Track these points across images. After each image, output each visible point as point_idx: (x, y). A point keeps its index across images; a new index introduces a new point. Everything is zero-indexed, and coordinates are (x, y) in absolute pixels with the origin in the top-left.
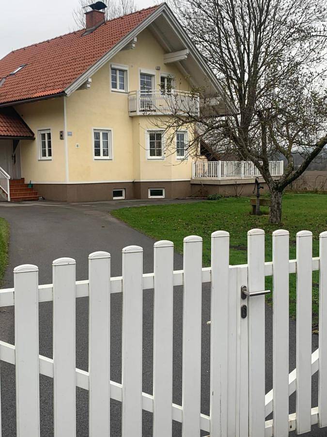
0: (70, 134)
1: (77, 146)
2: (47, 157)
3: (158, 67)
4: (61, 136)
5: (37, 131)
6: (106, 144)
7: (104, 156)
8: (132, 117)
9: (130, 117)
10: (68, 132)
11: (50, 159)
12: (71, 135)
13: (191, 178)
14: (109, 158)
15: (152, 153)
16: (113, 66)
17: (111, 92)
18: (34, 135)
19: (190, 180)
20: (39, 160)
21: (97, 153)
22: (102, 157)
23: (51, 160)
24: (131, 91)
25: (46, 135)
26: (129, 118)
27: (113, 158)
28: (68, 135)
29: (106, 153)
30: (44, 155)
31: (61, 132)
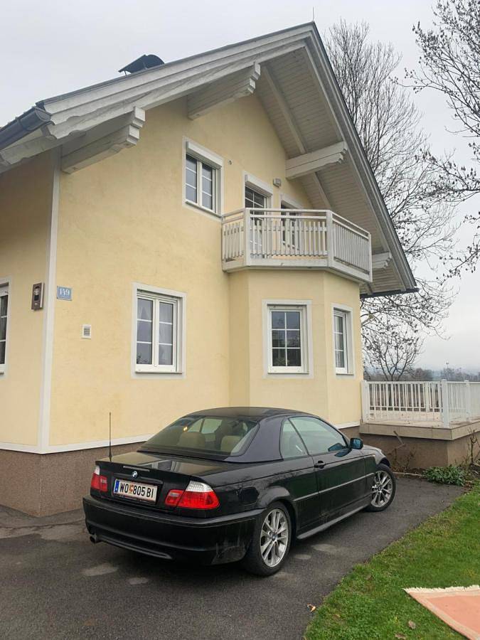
0: (64, 295)
1: (87, 331)
3: (277, 180)
4: (36, 298)
6: (169, 334)
7: (160, 363)
8: (228, 274)
9: (225, 271)
10: (59, 288)
12: (68, 298)
13: (362, 421)
14: (174, 371)
15: (278, 359)
16: (191, 146)
17: (184, 205)
19: (357, 424)
21: (144, 357)
22: (155, 367)
23: (2, 374)
24: (227, 212)
26: (222, 273)
27: (184, 370)
28: (59, 297)
29: (167, 358)
31: (38, 287)
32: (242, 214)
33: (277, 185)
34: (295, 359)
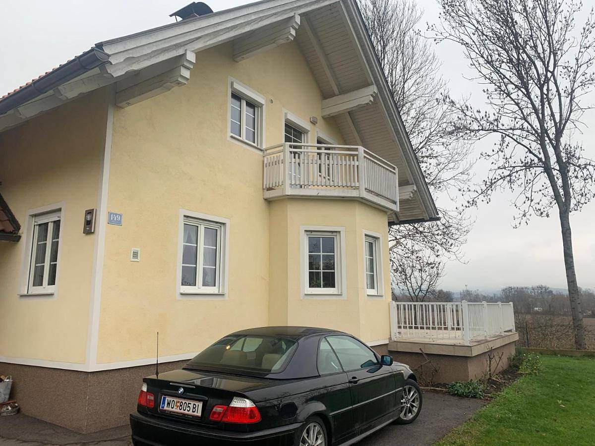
0: (115, 220)
1: (135, 255)
2: (46, 288)
3: (313, 117)
4: (88, 223)
5: (27, 217)
6: (213, 257)
7: (204, 285)
8: (269, 202)
9: (266, 200)
10: (110, 214)
11: (49, 292)
12: (119, 223)
13: (390, 339)
14: (217, 292)
15: (314, 281)
16: (236, 86)
17: (229, 139)
18: (18, 227)
19: (387, 342)
20: (22, 296)
21: (189, 278)
22: (199, 288)
23: (52, 295)
24: (269, 146)
25: (51, 227)
26: (263, 201)
27: (226, 292)
28: (110, 222)
29: (211, 279)
30: (38, 281)
31: (90, 212)
32: (282, 148)
33: (314, 123)
34: (329, 281)
